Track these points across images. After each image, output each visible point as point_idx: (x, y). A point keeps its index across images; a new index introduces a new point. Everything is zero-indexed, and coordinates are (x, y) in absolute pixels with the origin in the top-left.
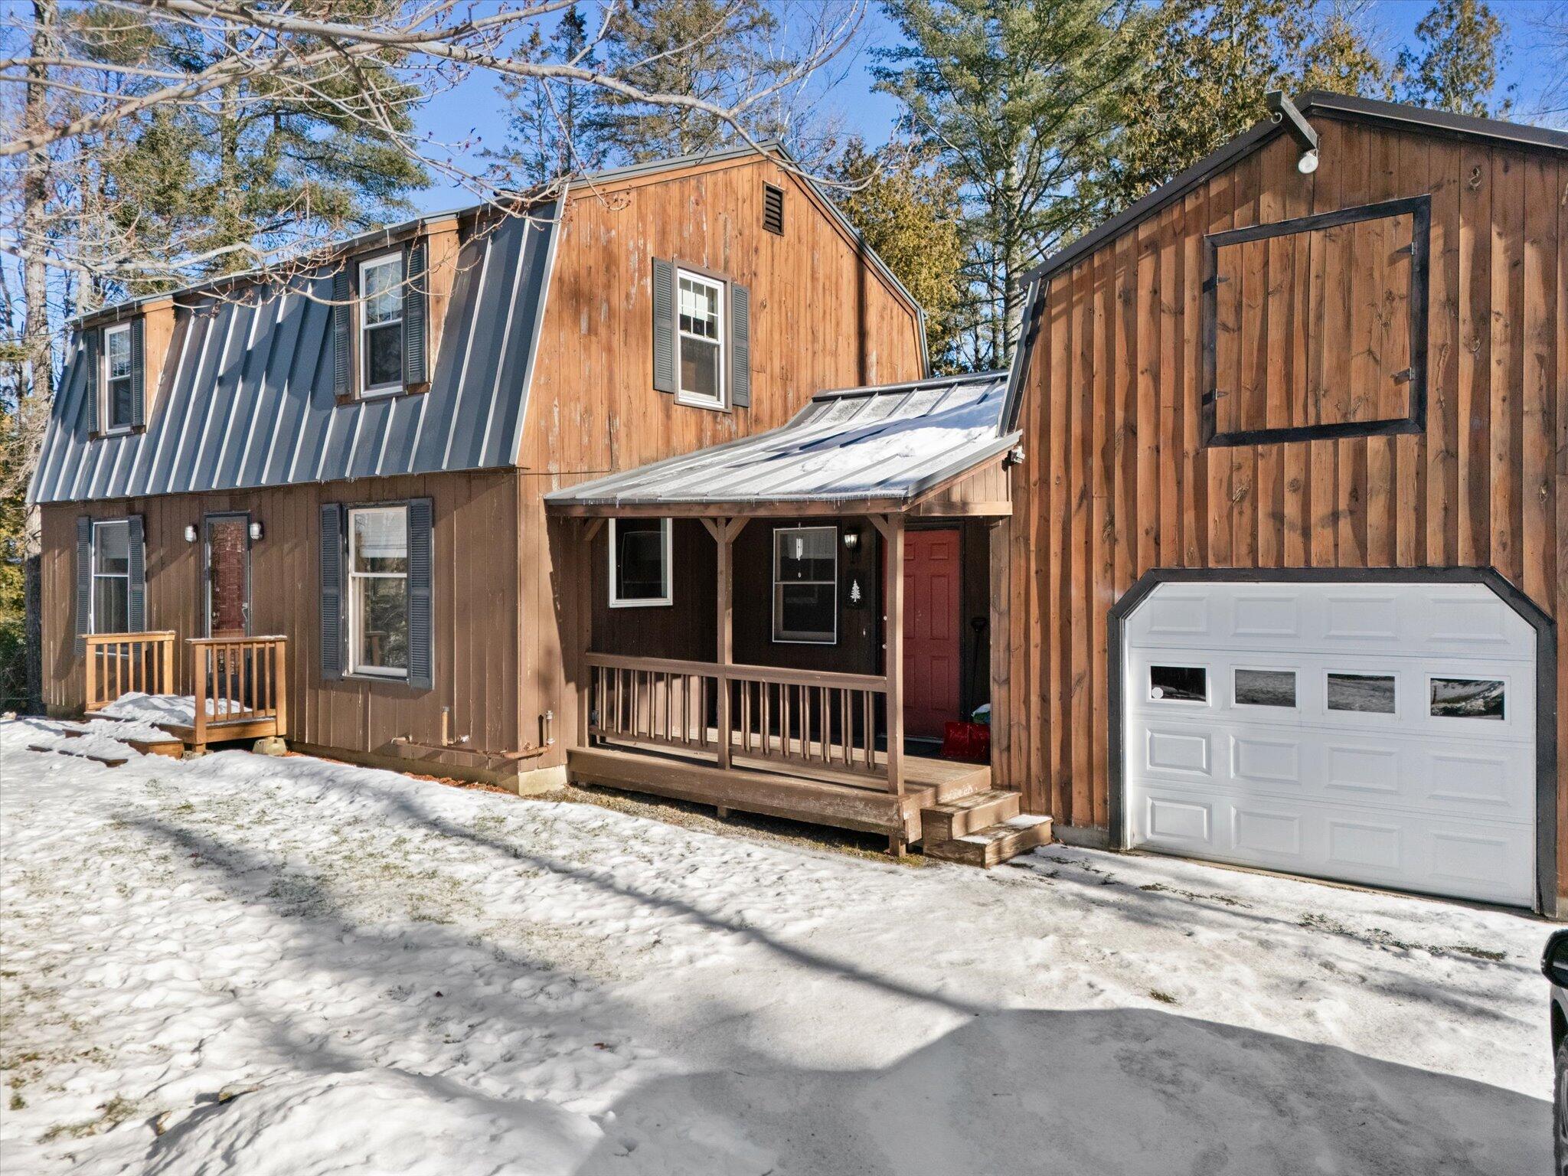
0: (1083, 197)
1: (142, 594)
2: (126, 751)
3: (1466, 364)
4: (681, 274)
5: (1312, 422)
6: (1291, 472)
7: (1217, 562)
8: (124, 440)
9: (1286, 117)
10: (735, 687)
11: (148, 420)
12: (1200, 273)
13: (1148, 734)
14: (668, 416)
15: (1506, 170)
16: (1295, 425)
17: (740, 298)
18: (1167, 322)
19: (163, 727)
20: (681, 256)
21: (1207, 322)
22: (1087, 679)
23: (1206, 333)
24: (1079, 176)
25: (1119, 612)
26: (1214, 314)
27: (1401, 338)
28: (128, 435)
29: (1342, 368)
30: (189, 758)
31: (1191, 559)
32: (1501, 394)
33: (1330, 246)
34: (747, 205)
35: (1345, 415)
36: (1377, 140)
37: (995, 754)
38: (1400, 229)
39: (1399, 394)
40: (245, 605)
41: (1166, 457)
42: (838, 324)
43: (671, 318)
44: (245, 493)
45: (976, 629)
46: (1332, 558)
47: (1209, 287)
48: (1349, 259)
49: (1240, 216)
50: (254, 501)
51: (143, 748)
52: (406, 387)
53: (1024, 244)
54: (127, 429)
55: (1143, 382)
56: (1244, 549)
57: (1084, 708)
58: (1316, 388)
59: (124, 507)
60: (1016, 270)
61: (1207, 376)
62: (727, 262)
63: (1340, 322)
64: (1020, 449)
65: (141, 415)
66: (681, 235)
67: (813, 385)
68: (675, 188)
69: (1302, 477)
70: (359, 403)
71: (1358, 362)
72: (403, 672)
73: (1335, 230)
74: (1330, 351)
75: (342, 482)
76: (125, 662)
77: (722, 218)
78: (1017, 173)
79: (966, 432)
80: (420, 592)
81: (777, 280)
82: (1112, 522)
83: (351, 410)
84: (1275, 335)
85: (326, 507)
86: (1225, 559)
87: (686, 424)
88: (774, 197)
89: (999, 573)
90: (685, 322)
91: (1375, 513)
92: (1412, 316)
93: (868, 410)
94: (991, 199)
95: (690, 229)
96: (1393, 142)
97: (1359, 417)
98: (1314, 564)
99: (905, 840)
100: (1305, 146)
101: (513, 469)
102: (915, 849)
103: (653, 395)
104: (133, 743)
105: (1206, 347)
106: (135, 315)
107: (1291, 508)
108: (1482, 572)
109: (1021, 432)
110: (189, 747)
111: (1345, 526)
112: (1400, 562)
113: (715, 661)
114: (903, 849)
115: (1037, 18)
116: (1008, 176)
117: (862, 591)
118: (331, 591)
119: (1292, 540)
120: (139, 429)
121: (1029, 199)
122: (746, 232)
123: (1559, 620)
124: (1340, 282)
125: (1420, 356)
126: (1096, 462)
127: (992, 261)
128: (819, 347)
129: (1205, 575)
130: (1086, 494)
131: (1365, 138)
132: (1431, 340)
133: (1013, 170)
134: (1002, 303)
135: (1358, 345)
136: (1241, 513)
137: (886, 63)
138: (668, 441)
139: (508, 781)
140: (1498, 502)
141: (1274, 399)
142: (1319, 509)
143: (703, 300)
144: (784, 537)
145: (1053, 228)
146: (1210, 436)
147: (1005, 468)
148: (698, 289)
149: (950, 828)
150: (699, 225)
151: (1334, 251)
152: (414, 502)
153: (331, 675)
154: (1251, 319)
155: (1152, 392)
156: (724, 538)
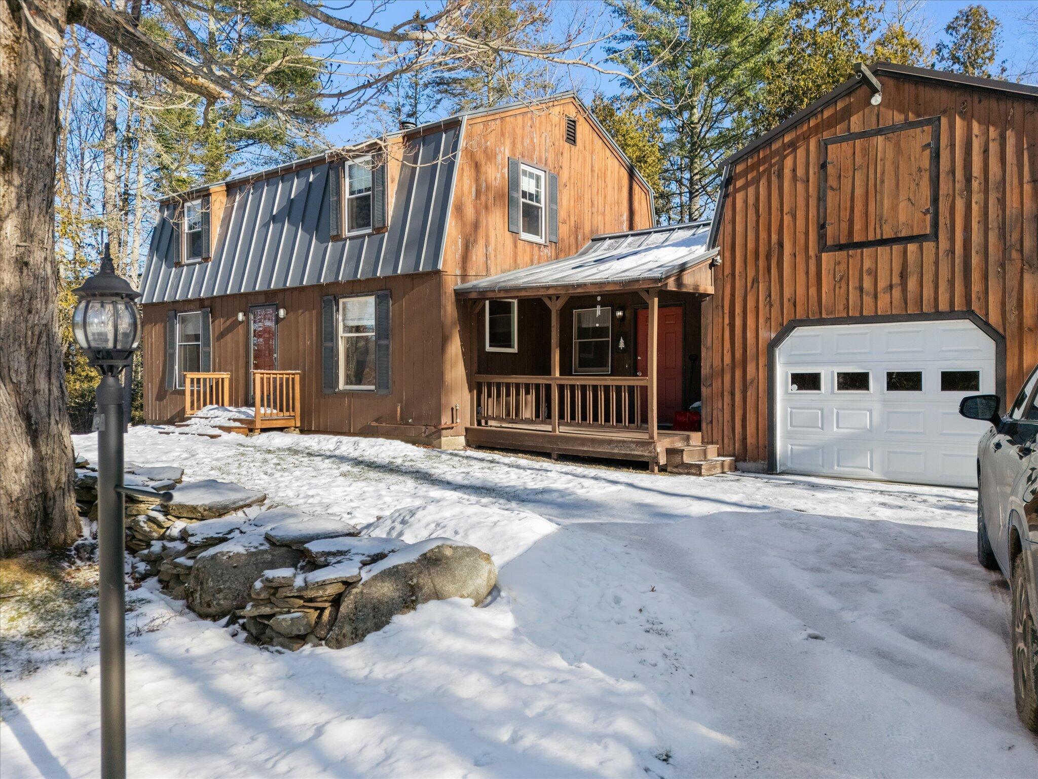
0: (738, 128)
1: (209, 352)
2: (217, 432)
3: (960, 204)
4: (523, 167)
5: (878, 237)
6: (867, 264)
7: (827, 314)
8: (197, 266)
9: (864, 75)
10: (561, 388)
11: (212, 254)
12: (818, 159)
13: (789, 410)
14: (516, 247)
15: (980, 102)
16: (869, 239)
17: (553, 181)
18: (800, 186)
19: (235, 420)
20: (523, 156)
21: (822, 185)
22: (756, 381)
23: (821, 193)
24: (736, 114)
25: (773, 345)
26: (826, 181)
27: (926, 191)
28: (200, 263)
29: (894, 208)
30: (251, 436)
31: (813, 313)
32: (977, 220)
33: (888, 143)
34: (557, 128)
35: (896, 233)
36: (912, 88)
37: (704, 425)
38: (925, 134)
39: (924, 221)
40: (275, 355)
41: (800, 260)
42: (605, 197)
43: (517, 191)
44: (275, 292)
45: (693, 359)
46: (889, 310)
47: (823, 166)
48: (898, 150)
49: (840, 129)
50: (281, 296)
51: (228, 430)
52: (374, 229)
53: (702, 157)
54: (199, 260)
55: (787, 219)
56: (841, 307)
57: (754, 398)
58: (881, 219)
59: (197, 304)
60: (697, 174)
61: (822, 215)
62: (546, 160)
63: (893, 182)
64: (719, 257)
65: (208, 251)
66: (523, 144)
67: (592, 232)
68: (520, 118)
69: (873, 267)
70: (345, 239)
71: (903, 205)
72: (372, 387)
73: (891, 135)
74: (888, 199)
75: (336, 283)
76: (199, 392)
77: (544, 135)
78: (697, 113)
79: (688, 249)
80: (383, 342)
81: (572, 171)
82: (770, 296)
83: (340, 244)
84: (859, 191)
85: (325, 298)
86: (831, 313)
87: (525, 251)
88: (572, 125)
89: (707, 326)
90: (524, 194)
91: (912, 284)
92: (931, 180)
93: (625, 244)
94: (680, 130)
95: (527, 141)
96: (921, 88)
97: (903, 234)
98: (879, 313)
99: (657, 464)
100: (874, 91)
101: (438, 272)
102: (663, 469)
103: (508, 234)
104: (221, 428)
105: (821, 199)
106: (204, 195)
107: (867, 284)
108: (968, 314)
109: (719, 248)
110: (251, 430)
111: (897, 292)
112: (925, 310)
113: (550, 374)
114: (656, 468)
115: (709, 15)
116: (692, 115)
117: (625, 343)
118: (329, 344)
119: (868, 300)
120: (207, 259)
121: (705, 129)
122: (557, 144)
123: (1007, 337)
124: (893, 163)
125: (935, 200)
126: (762, 263)
127: (680, 169)
128: (595, 210)
129: (821, 322)
130: (756, 281)
131: (906, 86)
132: (941, 193)
133: (695, 110)
134: (688, 195)
135: (903, 196)
136: (840, 288)
137: (614, 44)
138: (515, 261)
139: (435, 442)
140: (976, 276)
141: (858, 226)
142: (882, 284)
143: (533, 182)
144: (579, 315)
145: (720, 148)
146: (823, 247)
147: (710, 268)
148: (531, 175)
149: (682, 457)
150: (532, 140)
151: (890, 146)
152: (380, 293)
153: (328, 391)
154: (846, 184)
155: (792, 225)
156: (555, 307)
